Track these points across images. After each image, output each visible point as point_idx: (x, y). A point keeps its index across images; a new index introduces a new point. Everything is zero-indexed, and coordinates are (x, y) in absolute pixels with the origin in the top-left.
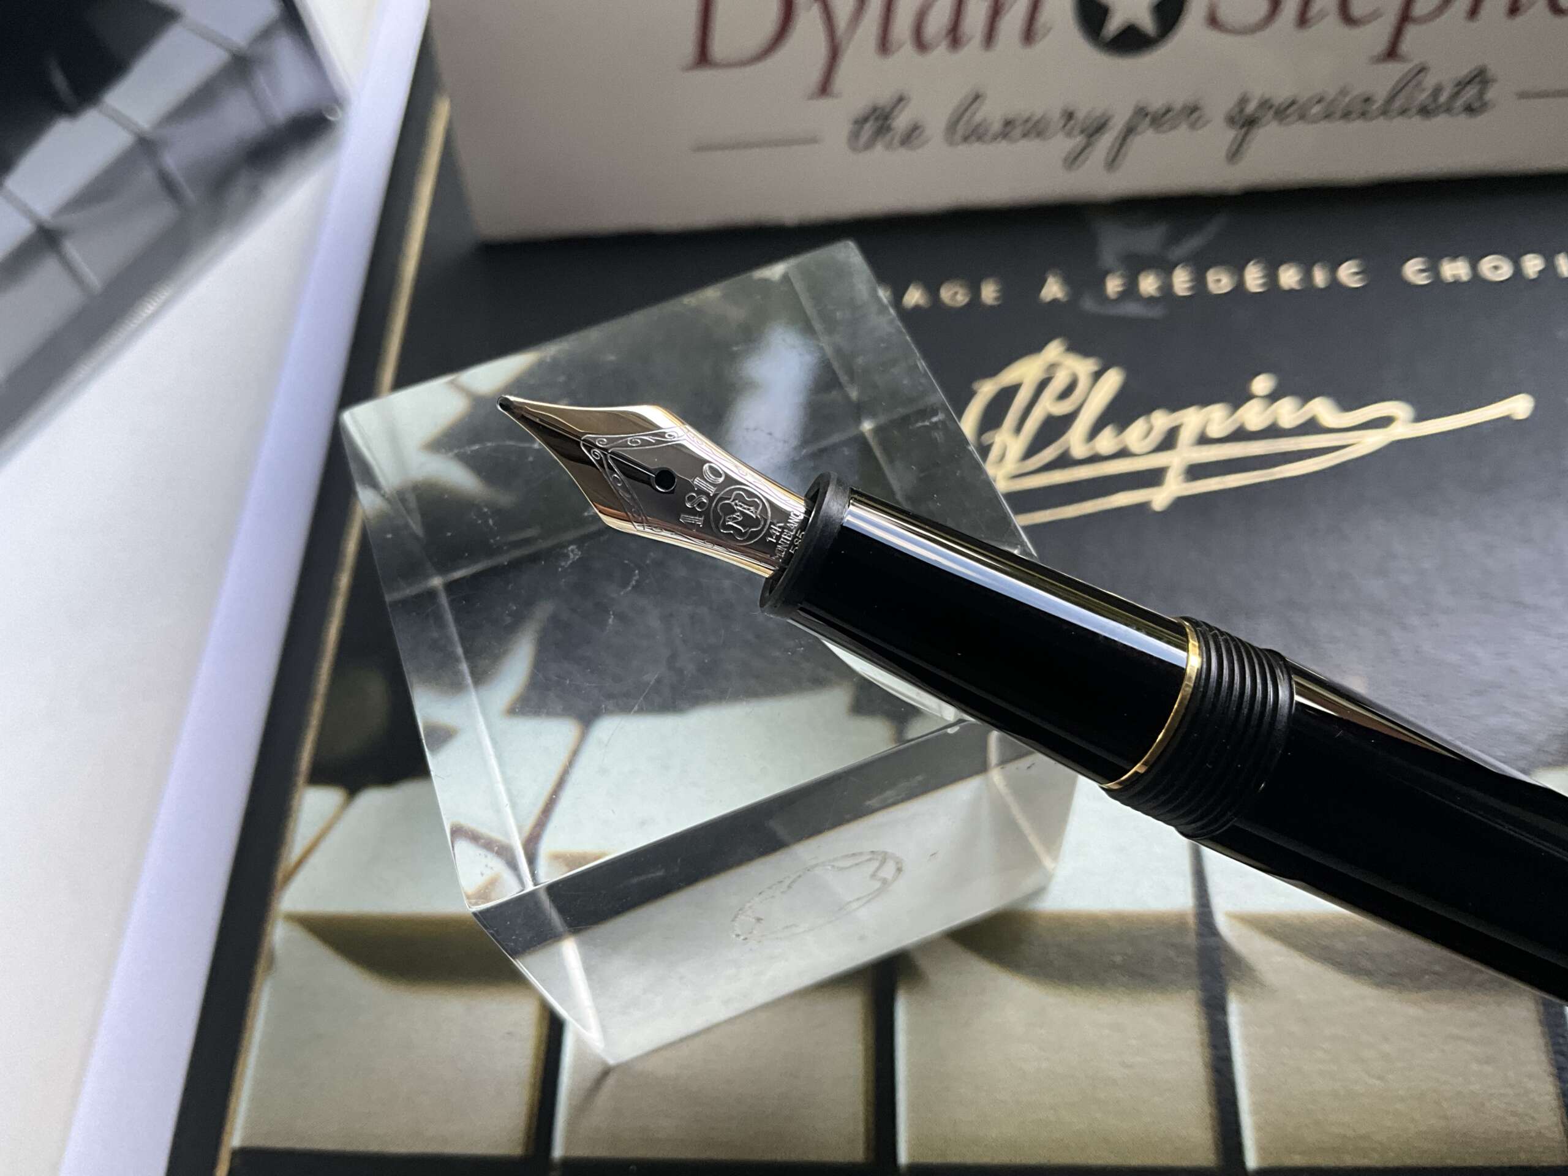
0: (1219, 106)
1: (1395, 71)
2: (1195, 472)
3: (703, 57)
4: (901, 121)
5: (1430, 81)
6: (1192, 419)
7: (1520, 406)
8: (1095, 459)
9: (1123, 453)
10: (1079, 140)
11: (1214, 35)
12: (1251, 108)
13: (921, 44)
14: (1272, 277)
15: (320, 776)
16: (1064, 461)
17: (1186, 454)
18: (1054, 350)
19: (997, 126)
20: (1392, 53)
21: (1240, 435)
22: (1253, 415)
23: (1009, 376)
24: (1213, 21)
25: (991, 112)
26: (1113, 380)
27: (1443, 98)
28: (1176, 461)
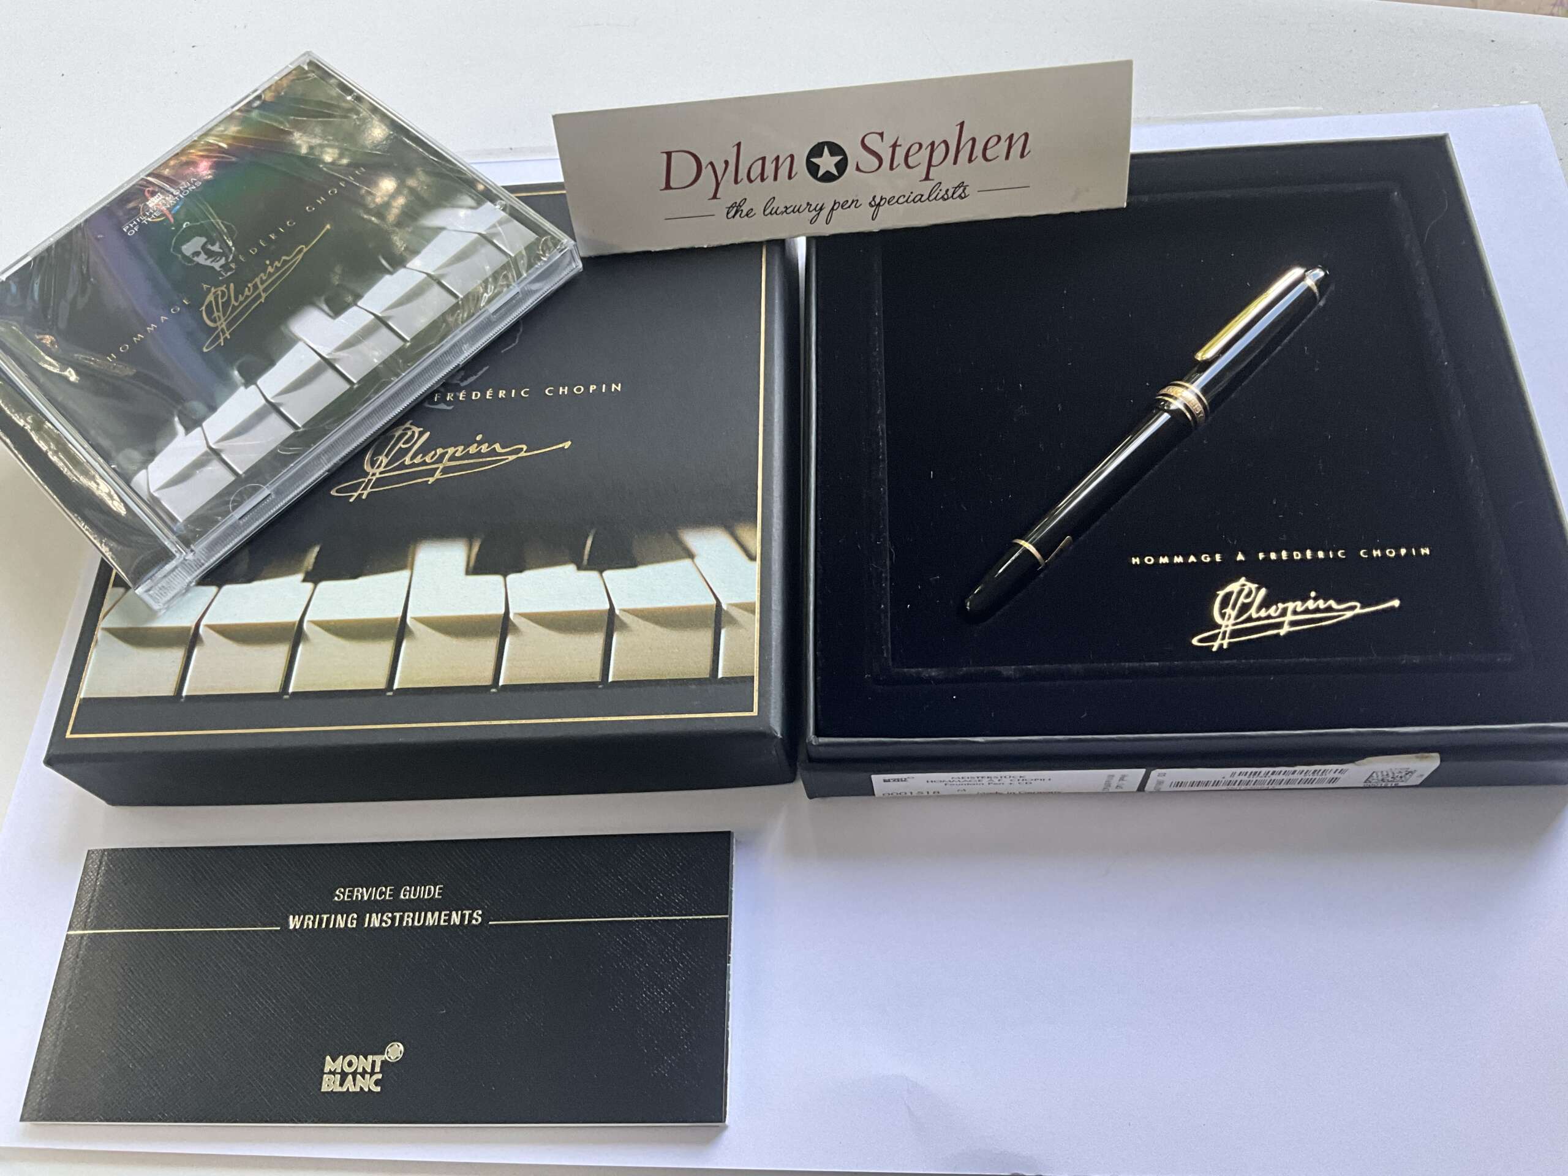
0: (865, 200)
1: (929, 185)
3: (668, 186)
4: (745, 209)
5: (944, 188)
10: (814, 213)
11: (857, 173)
12: (878, 200)
13: (751, 181)
19: (783, 209)
20: (927, 178)
24: (858, 169)
25: (780, 204)
27: (950, 194)
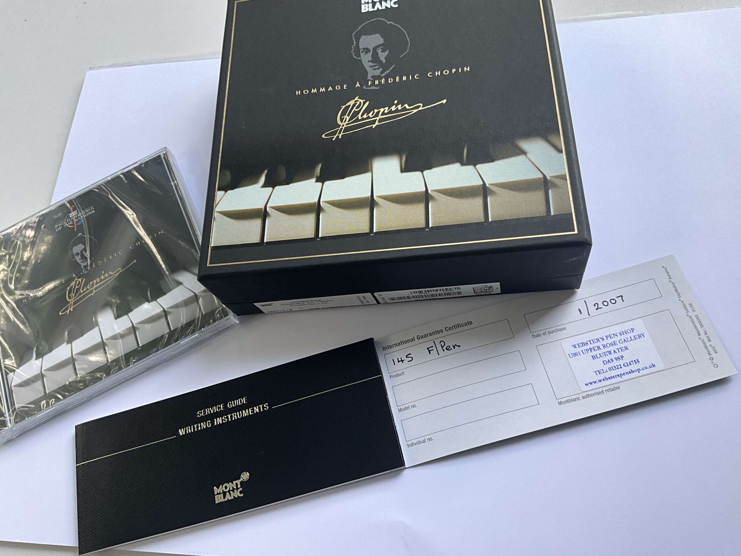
2: (380, 120)
6: (382, 110)
7: (444, 101)
8: (363, 119)
9: (369, 118)
14: (401, 78)
15: (219, 189)
16: (358, 120)
17: (380, 117)
18: (356, 99)
21: (391, 112)
22: (393, 108)
23: (347, 105)
26: (368, 103)
28: (378, 118)
